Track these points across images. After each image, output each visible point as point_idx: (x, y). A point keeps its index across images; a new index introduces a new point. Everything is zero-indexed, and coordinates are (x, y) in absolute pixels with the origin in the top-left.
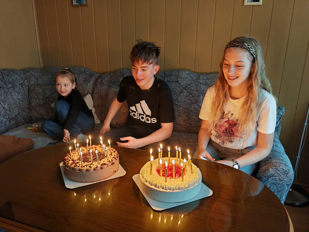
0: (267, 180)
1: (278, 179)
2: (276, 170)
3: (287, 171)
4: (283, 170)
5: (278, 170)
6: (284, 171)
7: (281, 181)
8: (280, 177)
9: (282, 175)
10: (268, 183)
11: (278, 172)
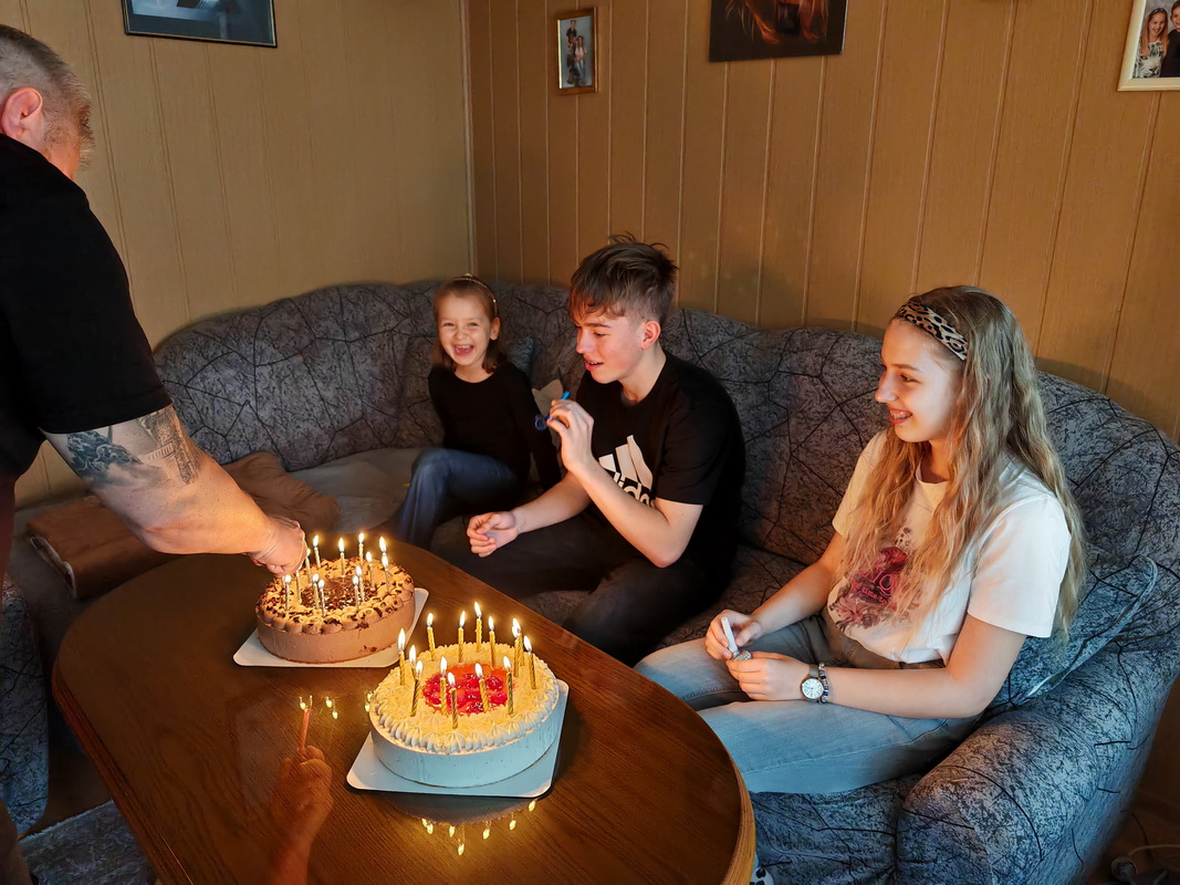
0: (924, 827)
1: (961, 837)
2: (955, 798)
3: (995, 819)
4: (983, 808)
5: (964, 802)
6: (986, 815)
7: (973, 848)
8: (971, 834)
9: (977, 829)
10: (929, 840)
11: (964, 812)
